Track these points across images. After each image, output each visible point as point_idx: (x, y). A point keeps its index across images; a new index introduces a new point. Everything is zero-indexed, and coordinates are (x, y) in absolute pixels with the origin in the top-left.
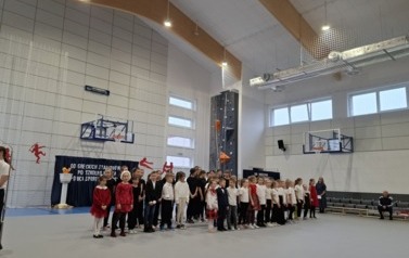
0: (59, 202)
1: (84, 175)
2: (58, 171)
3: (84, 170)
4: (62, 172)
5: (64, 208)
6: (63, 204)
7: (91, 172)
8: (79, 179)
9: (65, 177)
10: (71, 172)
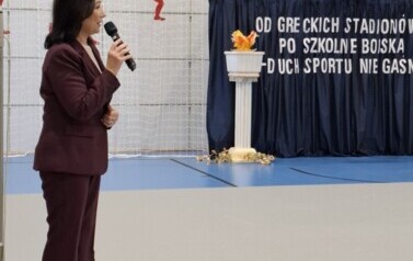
0: (231, 143)
1: (300, 55)
2: (219, 45)
3: (299, 37)
4: (231, 47)
5: (247, 162)
6: (242, 148)
7: (322, 44)
8: (284, 67)
9: (244, 63)
10: (257, 47)
